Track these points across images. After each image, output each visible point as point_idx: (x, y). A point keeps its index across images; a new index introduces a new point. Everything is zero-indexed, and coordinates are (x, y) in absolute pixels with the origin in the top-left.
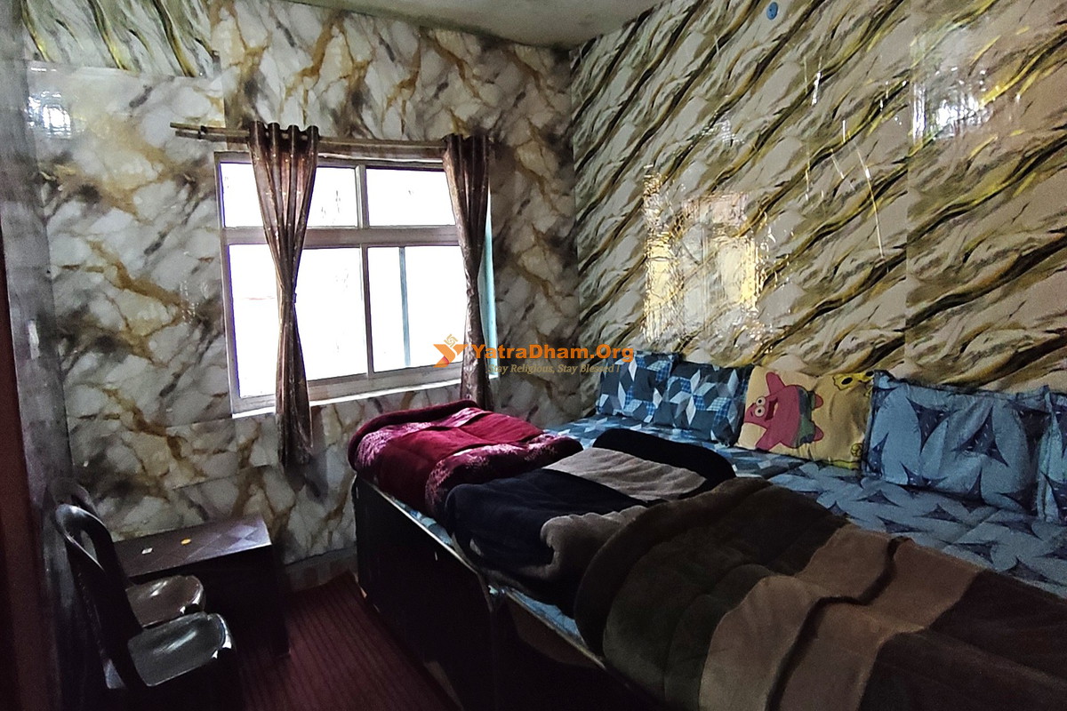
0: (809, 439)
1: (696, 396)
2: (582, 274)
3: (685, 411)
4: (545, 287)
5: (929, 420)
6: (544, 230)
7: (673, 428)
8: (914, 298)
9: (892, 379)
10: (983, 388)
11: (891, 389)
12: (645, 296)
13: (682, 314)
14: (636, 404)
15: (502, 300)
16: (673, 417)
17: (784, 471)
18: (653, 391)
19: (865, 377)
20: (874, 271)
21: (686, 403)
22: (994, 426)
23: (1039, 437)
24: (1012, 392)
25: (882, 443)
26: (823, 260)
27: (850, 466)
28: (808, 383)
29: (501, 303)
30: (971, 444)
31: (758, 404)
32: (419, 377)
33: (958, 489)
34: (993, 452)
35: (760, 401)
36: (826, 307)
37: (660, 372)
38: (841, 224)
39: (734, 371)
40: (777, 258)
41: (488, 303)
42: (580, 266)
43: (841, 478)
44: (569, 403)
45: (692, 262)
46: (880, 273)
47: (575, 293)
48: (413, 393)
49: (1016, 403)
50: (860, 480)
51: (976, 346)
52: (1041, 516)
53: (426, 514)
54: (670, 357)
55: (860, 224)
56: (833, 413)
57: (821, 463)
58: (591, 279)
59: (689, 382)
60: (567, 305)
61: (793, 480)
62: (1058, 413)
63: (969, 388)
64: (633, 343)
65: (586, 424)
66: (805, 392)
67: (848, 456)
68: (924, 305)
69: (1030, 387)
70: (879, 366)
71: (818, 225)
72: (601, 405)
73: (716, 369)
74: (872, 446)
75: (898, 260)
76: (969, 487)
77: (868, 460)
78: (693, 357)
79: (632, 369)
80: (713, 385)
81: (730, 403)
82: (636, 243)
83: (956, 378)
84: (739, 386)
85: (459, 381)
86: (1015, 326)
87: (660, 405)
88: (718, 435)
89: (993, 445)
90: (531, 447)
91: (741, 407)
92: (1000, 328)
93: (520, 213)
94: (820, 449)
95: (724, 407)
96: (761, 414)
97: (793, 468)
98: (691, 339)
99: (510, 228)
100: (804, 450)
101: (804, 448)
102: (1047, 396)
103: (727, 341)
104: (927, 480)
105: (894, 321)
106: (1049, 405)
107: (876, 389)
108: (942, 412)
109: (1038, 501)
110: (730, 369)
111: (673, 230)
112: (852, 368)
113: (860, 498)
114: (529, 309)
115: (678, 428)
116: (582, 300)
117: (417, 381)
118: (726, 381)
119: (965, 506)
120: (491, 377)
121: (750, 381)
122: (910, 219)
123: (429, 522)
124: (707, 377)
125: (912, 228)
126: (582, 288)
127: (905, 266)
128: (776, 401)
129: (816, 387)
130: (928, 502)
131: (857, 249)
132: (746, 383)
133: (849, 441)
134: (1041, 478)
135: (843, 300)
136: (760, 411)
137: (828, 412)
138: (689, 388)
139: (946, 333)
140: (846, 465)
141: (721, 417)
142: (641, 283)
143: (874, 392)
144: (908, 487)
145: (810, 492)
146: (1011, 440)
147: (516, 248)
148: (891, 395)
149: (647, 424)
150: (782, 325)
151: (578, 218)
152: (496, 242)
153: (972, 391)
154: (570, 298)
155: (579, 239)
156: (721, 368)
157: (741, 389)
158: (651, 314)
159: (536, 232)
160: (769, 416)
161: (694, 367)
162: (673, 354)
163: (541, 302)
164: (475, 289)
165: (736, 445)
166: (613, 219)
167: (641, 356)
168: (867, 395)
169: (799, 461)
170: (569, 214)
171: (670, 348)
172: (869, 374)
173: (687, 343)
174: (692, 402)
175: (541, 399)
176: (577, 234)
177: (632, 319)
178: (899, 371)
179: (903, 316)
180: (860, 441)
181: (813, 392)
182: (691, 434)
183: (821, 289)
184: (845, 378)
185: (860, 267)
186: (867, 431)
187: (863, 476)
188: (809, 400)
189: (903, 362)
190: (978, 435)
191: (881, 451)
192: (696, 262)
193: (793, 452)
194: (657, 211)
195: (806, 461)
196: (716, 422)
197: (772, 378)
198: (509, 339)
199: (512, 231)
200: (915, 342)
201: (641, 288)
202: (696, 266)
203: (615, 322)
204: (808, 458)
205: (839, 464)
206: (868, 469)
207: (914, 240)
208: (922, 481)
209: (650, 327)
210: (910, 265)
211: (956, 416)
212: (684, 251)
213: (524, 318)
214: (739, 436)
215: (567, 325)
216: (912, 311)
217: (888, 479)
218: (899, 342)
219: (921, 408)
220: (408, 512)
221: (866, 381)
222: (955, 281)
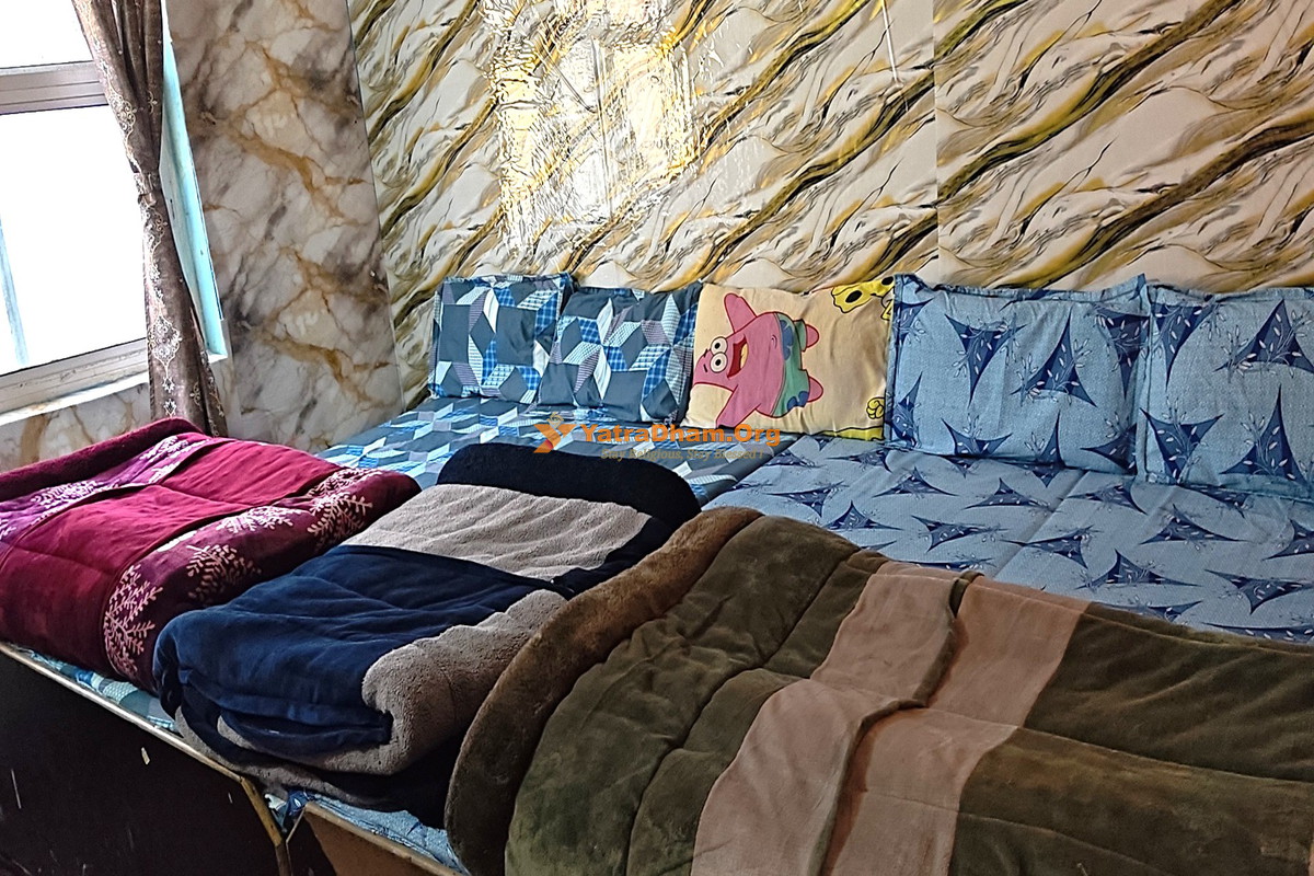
0: (802, 399)
1: (610, 348)
2: (375, 138)
3: (592, 375)
4: (304, 171)
5: (981, 346)
6: (288, 58)
7: (576, 408)
8: (948, 152)
9: (922, 286)
10: (1053, 287)
11: (923, 304)
12: (501, 176)
13: (570, 203)
14: (503, 372)
15: (216, 207)
16: (573, 389)
17: (765, 461)
18: (532, 346)
19: (880, 289)
20: (886, 108)
21: (592, 362)
22: (1074, 346)
23: (1134, 355)
24: (1094, 289)
25: (913, 393)
26: (803, 97)
27: (867, 434)
28: (792, 307)
29: (215, 214)
30: (1043, 378)
31: (714, 351)
32: (53, 384)
33: (1028, 452)
34: (1073, 387)
35: (717, 346)
36: (811, 175)
37: (541, 311)
38: (829, 30)
39: (671, 297)
40: (729, 94)
41: (186, 213)
42: (370, 124)
43: (857, 459)
44: (377, 385)
45: (582, 108)
46: (896, 112)
47: (366, 176)
48: (44, 419)
49: (1100, 307)
50: (883, 458)
51: (1043, 221)
52: (1142, 474)
53: (113, 675)
54: (557, 282)
55: (862, 27)
56: (836, 352)
57: (823, 437)
58: (395, 148)
59: (594, 325)
60: (353, 202)
61: (782, 475)
62: (1159, 315)
63: (1034, 290)
64: (486, 265)
65: (416, 423)
66: (789, 324)
67: (862, 422)
68: (965, 160)
69: (1119, 278)
70: (900, 267)
71: (790, 34)
72: (439, 381)
73: (639, 295)
74: (899, 398)
75: (922, 89)
76: (1043, 445)
77: (895, 421)
78: (598, 277)
79: (491, 309)
80: (637, 325)
81: (668, 353)
82: (475, 75)
83: (1016, 275)
84: (681, 323)
85: (145, 378)
86: (1097, 186)
87: (547, 370)
88: (653, 410)
89: (1074, 377)
90: (318, 503)
91: (686, 358)
92: (1074, 191)
93: (233, 27)
94: (817, 415)
95: (658, 362)
96: (721, 367)
97: (781, 453)
98: (592, 246)
99: (216, 60)
100: (793, 420)
101: (795, 413)
102: (1143, 292)
103: (654, 245)
104: (981, 443)
105: (921, 190)
106: (1147, 306)
107: (900, 306)
108: (999, 333)
109: (1138, 454)
110: (665, 293)
111: (542, 49)
112: (859, 274)
113: (888, 489)
114: (277, 216)
115: (583, 406)
116: (380, 189)
117: (51, 393)
118: (658, 317)
119: (1038, 474)
120: (212, 359)
121: (699, 312)
122: (937, 19)
123: (121, 690)
124: (625, 312)
125: (940, 34)
126: (377, 167)
127: (933, 98)
128: (744, 342)
129: (805, 312)
130: (987, 476)
131: (855, 73)
132: (692, 315)
133: (864, 394)
134: (1140, 418)
135: (840, 162)
136: (718, 363)
137: (827, 352)
138: (596, 334)
139: (999, 202)
140: (860, 434)
141: (656, 380)
142: (492, 150)
143: (895, 311)
144: (956, 458)
145: (811, 492)
146: (1097, 363)
147: (233, 100)
148: (922, 313)
149: (527, 405)
150: (742, 210)
151: (356, 27)
152: (191, 91)
153: (1039, 295)
154: (357, 187)
155: (363, 72)
156: (646, 294)
157: (684, 329)
158: (515, 208)
159: (274, 65)
160: (735, 368)
161: (600, 297)
162: (562, 276)
163: (300, 200)
164: (158, 192)
165: (684, 423)
166: (426, 32)
167: (501, 285)
168: (885, 316)
169: (788, 438)
170: (335, 23)
171: (555, 265)
172: (887, 281)
173: (584, 253)
174: (602, 357)
175: (321, 385)
176: (356, 62)
177: (481, 219)
178: (930, 273)
179: (935, 182)
180: (880, 393)
181: (801, 320)
182: (607, 414)
183: (805, 145)
184: (850, 291)
185: (864, 104)
186: (890, 374)
187: (889, 449)
188: (795, 336)
189: (937, 257)
190: (1050, 364)
191: (912, 405)
192: (588, 109)
193: (777, 424)
194: (508, 15)
195: (799, 435)
196: (647, 389)
197: (733, 301)
198: (242, 279)
199: (222, 68)
200: (956, 221)
201: (493, 159)
202: (588, 115)
203: (449, 227)
204: (801, 431)
205: (850, 433)
206: (895, 436)
207: (945, 55)
208: (975, 445)
209: (516, 231)
210: (940, 96)
211: (1019, 336)
212: (565, 89)
213: (268, 236)
214: (687, 408)
215: (357, 238)
216: (946, 174)
217: (927, 448)
218: (929, 226)
219: (968, 331)
220: (71, 677)
221: (882, 293)
222: (1008, 119)
